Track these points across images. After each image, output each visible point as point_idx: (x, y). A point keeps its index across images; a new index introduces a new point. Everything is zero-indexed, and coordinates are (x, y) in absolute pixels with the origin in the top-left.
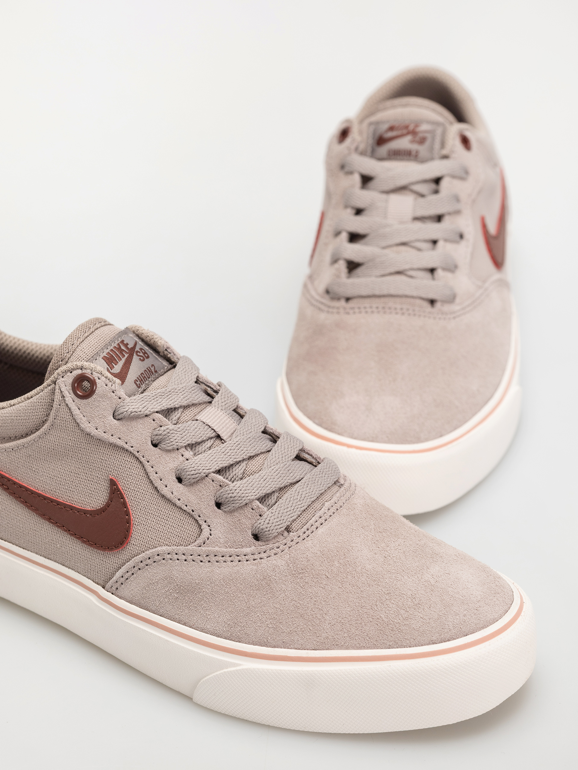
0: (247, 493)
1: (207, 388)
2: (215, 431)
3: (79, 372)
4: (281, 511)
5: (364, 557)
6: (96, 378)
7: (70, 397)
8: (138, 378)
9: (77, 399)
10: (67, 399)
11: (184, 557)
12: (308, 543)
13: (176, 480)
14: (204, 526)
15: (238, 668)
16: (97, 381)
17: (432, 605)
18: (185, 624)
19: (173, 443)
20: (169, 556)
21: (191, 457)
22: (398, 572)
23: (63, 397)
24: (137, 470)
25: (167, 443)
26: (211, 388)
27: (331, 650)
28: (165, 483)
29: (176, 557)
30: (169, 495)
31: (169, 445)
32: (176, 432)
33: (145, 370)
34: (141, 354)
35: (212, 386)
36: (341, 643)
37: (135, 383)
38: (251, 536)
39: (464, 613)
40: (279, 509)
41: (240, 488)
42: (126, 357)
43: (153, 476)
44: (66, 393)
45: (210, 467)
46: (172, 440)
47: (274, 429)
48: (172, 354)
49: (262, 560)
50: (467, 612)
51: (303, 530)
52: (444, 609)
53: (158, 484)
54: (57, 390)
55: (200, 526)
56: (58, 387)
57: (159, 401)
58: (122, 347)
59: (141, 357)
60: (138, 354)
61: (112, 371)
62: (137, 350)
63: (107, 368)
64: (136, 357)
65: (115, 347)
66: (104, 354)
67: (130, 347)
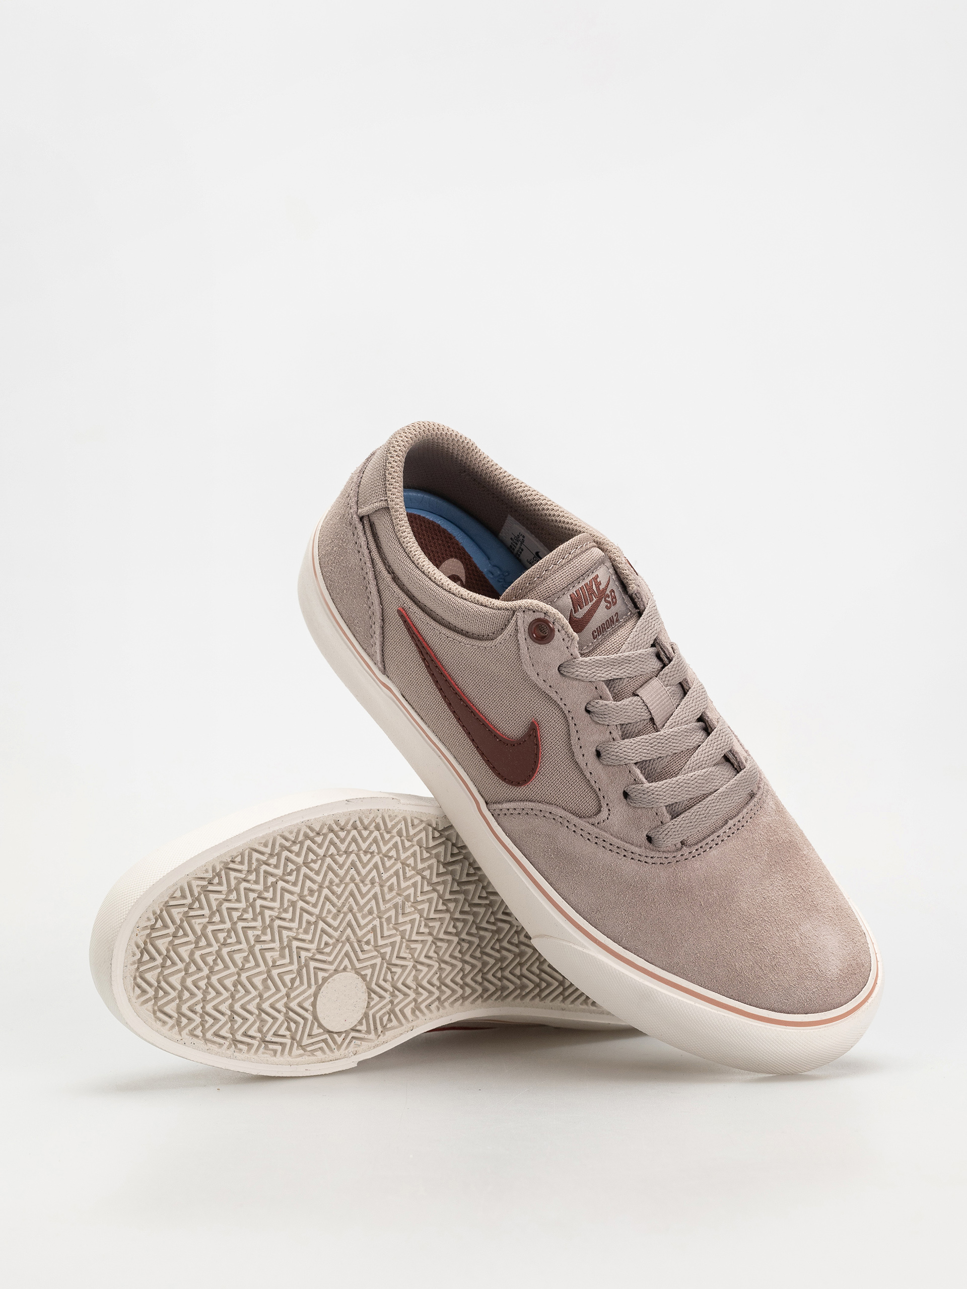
0: (657, 799)
1: (661, 651)
2: (651, 714)
3: (542, 616)
4: (684, 826)
5: (744, 893)
6: (556, 630)
7: (522, 635)
8: (597, 629)
9: (529, 639)
10: (519, 635)
11: (574, 829)
12: (697, 864)
13: (595, 753)
14: (605, 809)
15: (585, 951)
16: (556, 632)
17: (788, 971)
18: (551, 884)
19: (607, 720)
20: (560, 820)
21: (619, 738)
22: (770, 920)
23: (517, 630)
24: (560, 726)
25: (599, 717)
26: (664, 652)
27: (677, 976)
28: (583, 753)
29: (566, 824)
30: (583, 765)
31: (601, 719)
32: (613, 710)
33: (608, 620)
34: (610, 599)
35: (667, 652)
36: (689, 974)
37: (593, 634)
38: (645, 836)
39: (814, 990)
40: (682, 822)
41: (653, 792)
42: (594, 601)
43: (574, 740)
44: (521, 630)
45: (632, 759)
46: (606, 716)
47: (710, 718)
48: (640, 600)
49: (647, 865)
50: (817, 989)
51: (696, 847)
52: (797, 979)
53: (576, 749)
54: (513, 622)
55: (601, 807)
56: (515, 619)
57: (608, 669)
58: (594, 586)
59: (609, 602)
60: (607, 599)
61: (575, 615)
62: (608, 592)
63: (572, 609)
64: (603, 604)
65: (586, 585)
66: (573, 591)
67: (601, 587)
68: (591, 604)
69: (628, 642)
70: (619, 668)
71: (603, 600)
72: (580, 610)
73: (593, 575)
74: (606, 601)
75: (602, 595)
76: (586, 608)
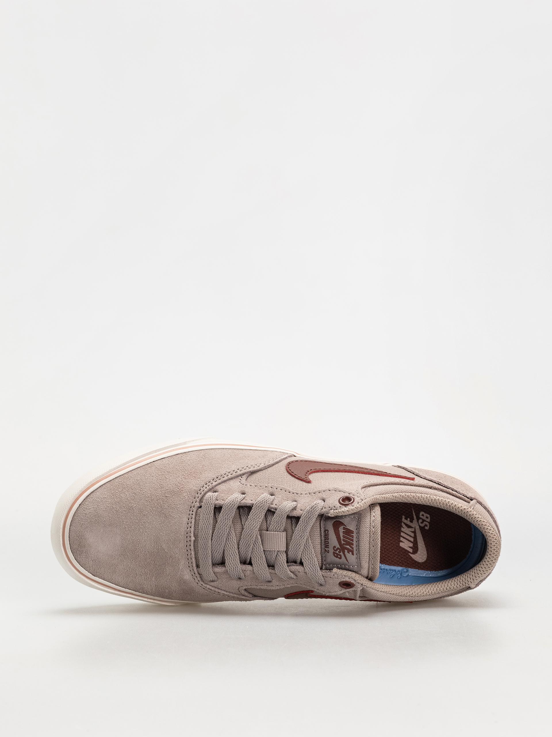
8: (328, 534)
33: (329, 544)
57: (305, 522)
58: (350, 548)
59: (336, 550)
60: (339, 550)
61: (342, 527)
62: (341, 554)
63: (346, 527)
64: (338, 546)
65: (353, 545)
66: (354, 535)
67: (346, 551)
68: (342, 538)
69: (311, 546)
70: (301, 529)
71: (339, 547)
72: (343, 530)
73: (355, 552)
74: (338, 548)
75: (342, 549)
76: (341, 534)
